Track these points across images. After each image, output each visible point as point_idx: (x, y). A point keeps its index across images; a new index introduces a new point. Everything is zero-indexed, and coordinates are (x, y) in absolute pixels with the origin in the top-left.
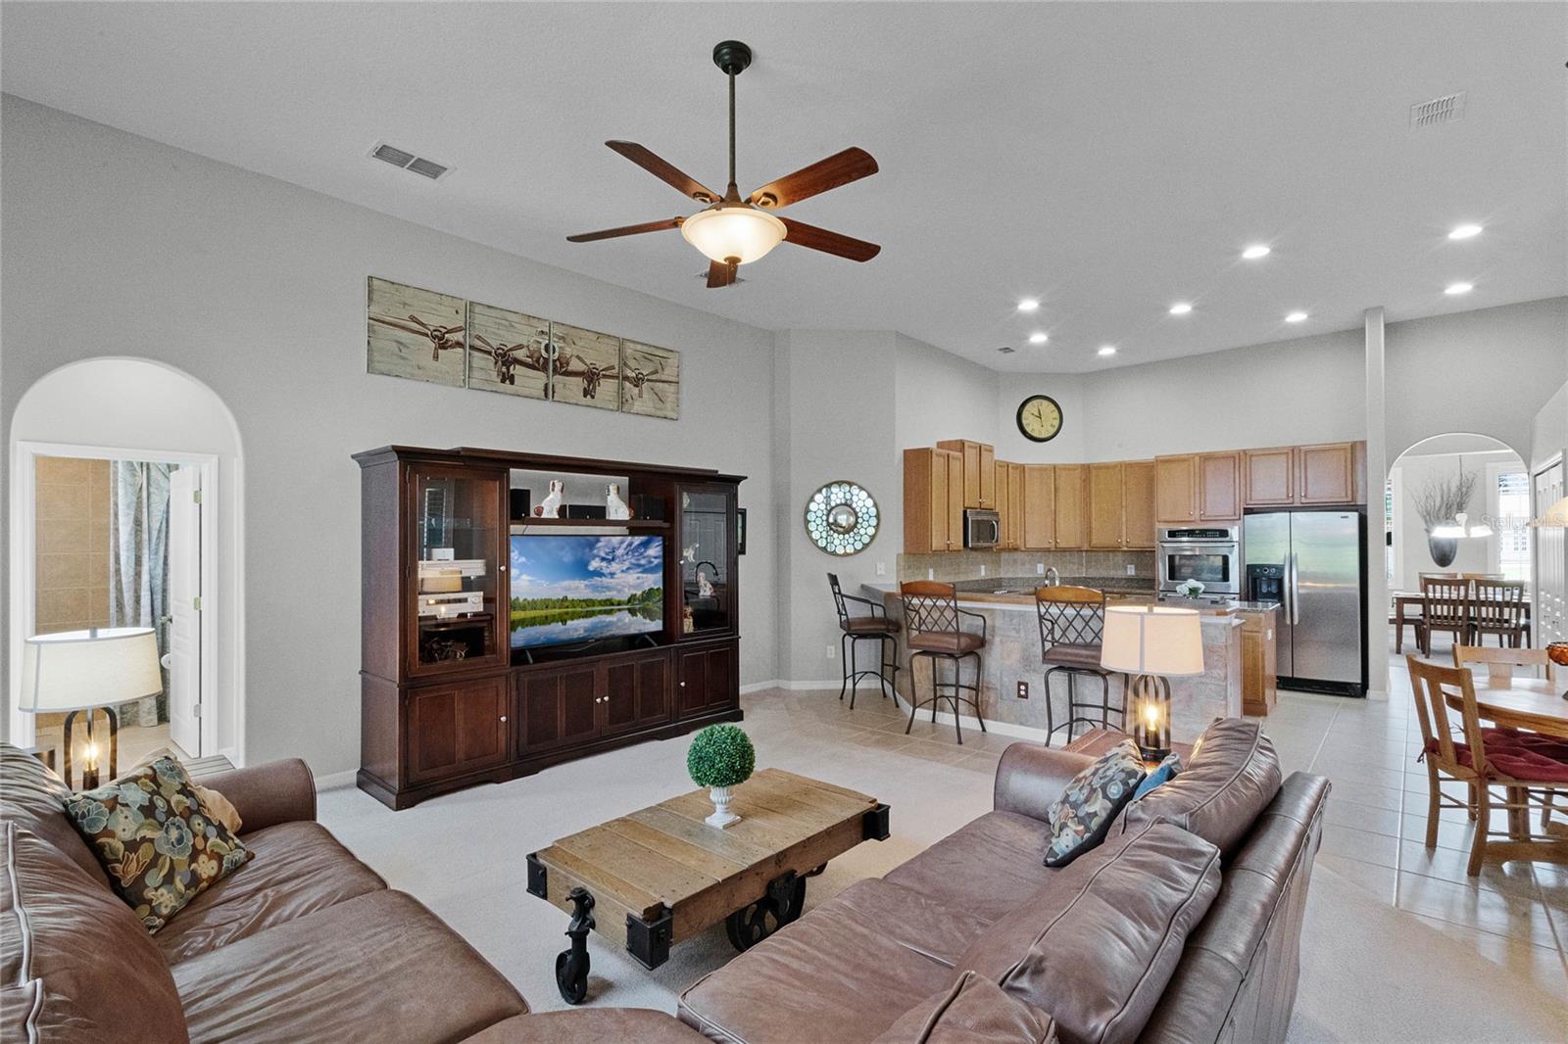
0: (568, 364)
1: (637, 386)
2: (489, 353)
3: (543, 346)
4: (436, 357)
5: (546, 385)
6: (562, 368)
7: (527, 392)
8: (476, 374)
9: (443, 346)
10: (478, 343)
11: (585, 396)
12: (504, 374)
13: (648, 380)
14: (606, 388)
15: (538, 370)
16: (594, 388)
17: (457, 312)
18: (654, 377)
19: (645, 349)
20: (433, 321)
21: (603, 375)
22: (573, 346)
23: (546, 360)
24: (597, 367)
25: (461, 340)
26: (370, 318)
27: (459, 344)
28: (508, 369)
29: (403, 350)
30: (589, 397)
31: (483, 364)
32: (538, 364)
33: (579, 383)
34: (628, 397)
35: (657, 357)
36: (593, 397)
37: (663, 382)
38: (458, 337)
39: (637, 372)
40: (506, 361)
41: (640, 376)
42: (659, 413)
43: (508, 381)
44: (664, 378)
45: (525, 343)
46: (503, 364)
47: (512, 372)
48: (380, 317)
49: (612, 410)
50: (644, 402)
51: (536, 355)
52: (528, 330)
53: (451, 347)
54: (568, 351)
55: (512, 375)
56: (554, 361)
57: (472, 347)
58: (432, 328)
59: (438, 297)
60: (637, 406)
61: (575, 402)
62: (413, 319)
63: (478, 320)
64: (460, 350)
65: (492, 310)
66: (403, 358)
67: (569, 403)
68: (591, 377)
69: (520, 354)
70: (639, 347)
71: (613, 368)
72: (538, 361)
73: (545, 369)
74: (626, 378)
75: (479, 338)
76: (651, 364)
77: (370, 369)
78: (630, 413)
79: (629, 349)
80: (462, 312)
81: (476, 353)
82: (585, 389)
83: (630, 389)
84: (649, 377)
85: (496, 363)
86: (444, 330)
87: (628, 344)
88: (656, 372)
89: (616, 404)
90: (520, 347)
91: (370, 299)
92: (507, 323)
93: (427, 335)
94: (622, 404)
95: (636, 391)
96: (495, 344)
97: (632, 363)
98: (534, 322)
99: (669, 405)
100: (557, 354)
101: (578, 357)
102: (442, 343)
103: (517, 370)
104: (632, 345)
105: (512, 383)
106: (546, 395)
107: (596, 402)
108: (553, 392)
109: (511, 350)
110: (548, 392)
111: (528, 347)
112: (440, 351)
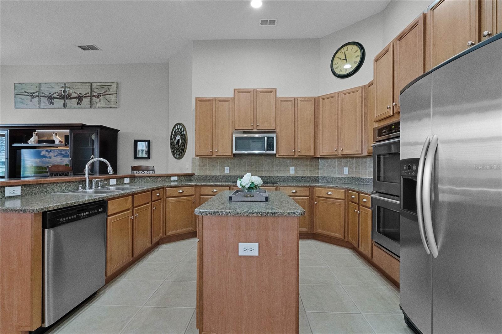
0: (71, 95)
1: (98, 98)
2: (46, 97)
3: (62, 91)
4: (31, 101)
5: (64, 103)
6: (69, 97)
7: (57, 106)
8: (42, 104)
9: (33, 98)
10: (43, 95)
11: (78, 105)
12: (50, 102)
13: (102, 95)
14: (86, 101)
15: (61, 99)
16: (81, 101)
17: (36, 87)
18: (105, 94)
19: (101, 84)
20: (30, 91)
21: (84, 97)
22: (73, 89)
23: (64, 96)
24: (82, 94)
25: (38, 95)
26: (15, 94)
27: (37, 96)
28: (52, 101)
29: (23, 101)
30: (79, 105)
31: (44, 100)
32: (61, 97)
33: (76, 101)
34: (95, 102)
35: (106, 86)
36: (80, 105)
37: (110, 94)
38: (37, 94)
39: (98, 93)
40: (51, 98)
41: (99, 94)
42: (109, 106)
43: (52, 104)
44: (110, 93)
45: (57, 92)
46: (50, 99)
47: (53, 101)
48: (17, 93)
49: (88, 108)
50: (102, 102)
51: (60, 95)
52: (58, 87)
53: (35, 97)
54: (71, 91)
55: (53, 102)
56: (66, 95)
57: (41, 96)
58: (30, 93)
59: (31, 84)
60: (99, 105)
61: (74, 107)
62: (25, 92)
63: (43, 88)
64: (37, 98)
65: (46, 84)
66: (23, 103)
67: (72, 108)
68: (80, 98)
69: (55, 95)
70: (99, 84)
71: (88, 93)
72: (61, 96)
73: (63, 98)
74: (94, 96)
75: (43, 93)
76: (104, 89)
77: (15, 108)
78: (95, 108)
79: (94, 86)
80: (38, 87)
81: (42, 98)
82: (77, 102)
83: (95, 99)
84: (104, 94)
85: (48, 100)
86: (33, 93)
87: (94, 84)
88: (106, 91)
89: (90, 106)
90: (55, 93)
91: (15, 89)
92: (50, 87)
93: (28, 95)
94: (92, 105)
95: (98, 100)
96: (47, 94)
97: (96, 90)
98: (59, 84)
99: (112, 103)
100: (67, 93)
101: (75, 92)
102: (33, 97)
103: (55, 100)
104: (96, 84)
105: (53, 105)
106: (64, 107)
107: (82, 106)
108: (66, 105)
109: (52, 94)
110: (65, 106)
111: (58, 92)
112: (32, 99)
